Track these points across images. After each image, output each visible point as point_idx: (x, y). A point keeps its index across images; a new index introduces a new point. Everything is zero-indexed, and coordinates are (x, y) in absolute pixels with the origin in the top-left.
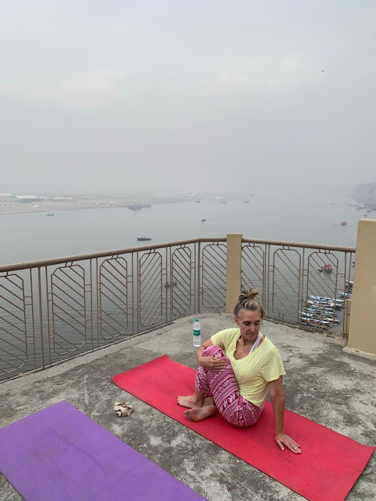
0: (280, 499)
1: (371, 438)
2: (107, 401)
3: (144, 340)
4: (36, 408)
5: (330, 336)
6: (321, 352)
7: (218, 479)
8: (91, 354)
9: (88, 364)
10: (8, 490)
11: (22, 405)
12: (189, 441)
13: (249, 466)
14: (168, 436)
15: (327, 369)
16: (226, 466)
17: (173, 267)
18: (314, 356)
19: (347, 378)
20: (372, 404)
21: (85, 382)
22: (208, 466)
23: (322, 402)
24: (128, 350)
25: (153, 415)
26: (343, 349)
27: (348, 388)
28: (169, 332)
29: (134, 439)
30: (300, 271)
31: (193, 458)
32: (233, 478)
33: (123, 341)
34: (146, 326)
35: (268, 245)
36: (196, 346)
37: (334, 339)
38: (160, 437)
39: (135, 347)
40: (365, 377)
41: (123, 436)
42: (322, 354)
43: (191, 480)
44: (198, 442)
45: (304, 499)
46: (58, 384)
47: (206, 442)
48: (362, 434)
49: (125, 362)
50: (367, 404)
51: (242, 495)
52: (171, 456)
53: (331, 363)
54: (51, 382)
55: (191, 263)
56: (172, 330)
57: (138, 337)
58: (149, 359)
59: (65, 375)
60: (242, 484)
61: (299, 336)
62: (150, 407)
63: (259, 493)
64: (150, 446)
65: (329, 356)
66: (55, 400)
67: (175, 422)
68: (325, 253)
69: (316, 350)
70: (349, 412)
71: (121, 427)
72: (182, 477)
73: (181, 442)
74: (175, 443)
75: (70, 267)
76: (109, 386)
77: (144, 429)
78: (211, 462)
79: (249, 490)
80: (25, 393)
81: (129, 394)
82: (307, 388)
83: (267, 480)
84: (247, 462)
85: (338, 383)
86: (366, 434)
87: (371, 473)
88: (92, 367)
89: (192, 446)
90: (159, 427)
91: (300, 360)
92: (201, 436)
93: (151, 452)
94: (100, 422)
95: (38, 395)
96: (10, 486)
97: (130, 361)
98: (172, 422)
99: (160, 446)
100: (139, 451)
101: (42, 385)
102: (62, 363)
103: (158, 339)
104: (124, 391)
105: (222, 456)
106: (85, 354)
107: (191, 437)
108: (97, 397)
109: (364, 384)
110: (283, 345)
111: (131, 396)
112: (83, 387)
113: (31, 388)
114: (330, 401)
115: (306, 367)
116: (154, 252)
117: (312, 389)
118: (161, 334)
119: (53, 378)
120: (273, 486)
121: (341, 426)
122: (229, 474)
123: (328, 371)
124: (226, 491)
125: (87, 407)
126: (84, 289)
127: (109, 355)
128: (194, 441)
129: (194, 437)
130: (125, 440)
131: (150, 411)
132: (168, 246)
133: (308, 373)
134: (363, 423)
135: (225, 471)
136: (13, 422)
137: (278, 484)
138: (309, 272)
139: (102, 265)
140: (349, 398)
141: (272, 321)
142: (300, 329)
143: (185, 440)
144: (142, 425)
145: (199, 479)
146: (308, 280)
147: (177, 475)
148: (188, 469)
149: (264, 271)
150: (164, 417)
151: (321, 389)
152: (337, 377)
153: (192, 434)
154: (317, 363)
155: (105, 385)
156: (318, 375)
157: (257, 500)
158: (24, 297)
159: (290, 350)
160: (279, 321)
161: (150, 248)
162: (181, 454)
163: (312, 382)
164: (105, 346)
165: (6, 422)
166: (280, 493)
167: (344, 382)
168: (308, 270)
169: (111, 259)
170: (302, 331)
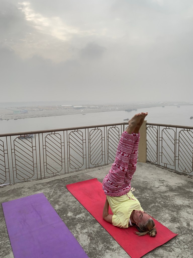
0: (112, 248)
1: (180, 230)
2: (59, 195)
4: (30, 194)
5: (190, 178)
6: (180, 185)
7: (89, 234)
8: (64, 175)
9: (60, 179)
10: (3, 223)
11: (26, 192)
12: (85, 217)
13: (106, 232)
14: (77, 213)
15: (178, 194)
16: (96, 230)
17: (108, 137)
18: (175, 186)
19: (187, 199)
21: (55, 186)
22: (87, 228)
23: (164, 209)
24: (81, 175)
25: (75, 203)
27: (184, 204)
28: (105, 169)
29: (61, 212)
30: (175, 140)
31: (82, 224)
32: (95, 235)
35: (159, 126)
37: (192, 179)
38: (73, 213)
39: (85, 174)
41: (58, 210)
42: (180, 186)
43: (76, 232)
44: (89, 217)
45: (124, 251)
46: (44, 186)
47: (92, 218)
48: (176, 228)
49: (77, 180)
50: (190, 214)
51: (95, 243)
52: (73, 221)
53: (182, 191)
54: (41, 185)
55: (119, 135)
56: (107, 168)
57: (89, 170)
58: (88, 179)
59: (48, 183)
60: (98, 238)
61: (173, 176)
62: (76, 200)
63: (104, 244)
64: (66, 216)
65: (184, 188)
66: (39, 192)
67: (84, 208)
68: (187, 131)
69: (178, 184)
70: (176, 216)
71: (59, 206)
73: (81, 216)
74: (78, 216)
76: (64, 189)
78: (89, 227)
79: (100, 242)
80: (29, 188)
81: (70, 193)
82: (160, 201)
83: (111, 239)
84: (106, 230)
85: (179, 201)
86: (179, 228)
87: (169, 246)
88: (61, 181)
89: (85, 219)
90: (75, 209)
91: (165, 188)
92: (91, 215)
93: (65, 218)
94: (52, 203)
95: (34, 189)
96: (5, 222)
97: (79, 179)
98: (82, 208)
99: (71, 216)
100: (61, 217)
101: (37, 186)
102: (50, 178)
103: (98, 172)
104: (69, 192)
105: (96, 225)
106: (61, 175)
108: (56, 193)
110: (161, 180)
111: (71, 194)
112: (53, 188)
113: (33, 186)
114: (169, 209)
115: (166, 192)
116: (97, 129)
117: (162, 202)
118: (100, 169)
119: (43, 183)
120: (112, 242)
121: (167, 222)
122: (95, 233)
123: (178, 195)
124: (89, 240)
125: (50, 197)
126: (61, 144)
127: (72, 176)
128: (87, 217)
129: (88, 215)
132: (105, 126)
133: (166, 194)
134: (181, 222)
135: (93, 232)
136: (19, 198)
137: (116, 242)
138: (179, 141)
139: (70, 134)
140: (181, 209)
141: (161, 168)
142: (175, 172)
143: (83, 216)
144: (68, 207)
145: (80, 233)
146: (179, 145)
147: (71, 230)
148: (77, 228)
149: (157, 140)
150: (80, 205)
151: (168, 203)
152: (181, 198)
153: (88, 214)
154: (174, 190)
155: (62, 189)
156: (171, 196)
157: (101, 246)
158: (32, 146)
159: (163, 183)
160: (165, 168)
161: (95, 127)
162: (78, 221)
163: (165, 199)
164: (71, 172)
165: (16, 198)
166: (114, 246)
167: (184, 201)
168: (179, 140)
169: (75, 131)
170: (175, 174)
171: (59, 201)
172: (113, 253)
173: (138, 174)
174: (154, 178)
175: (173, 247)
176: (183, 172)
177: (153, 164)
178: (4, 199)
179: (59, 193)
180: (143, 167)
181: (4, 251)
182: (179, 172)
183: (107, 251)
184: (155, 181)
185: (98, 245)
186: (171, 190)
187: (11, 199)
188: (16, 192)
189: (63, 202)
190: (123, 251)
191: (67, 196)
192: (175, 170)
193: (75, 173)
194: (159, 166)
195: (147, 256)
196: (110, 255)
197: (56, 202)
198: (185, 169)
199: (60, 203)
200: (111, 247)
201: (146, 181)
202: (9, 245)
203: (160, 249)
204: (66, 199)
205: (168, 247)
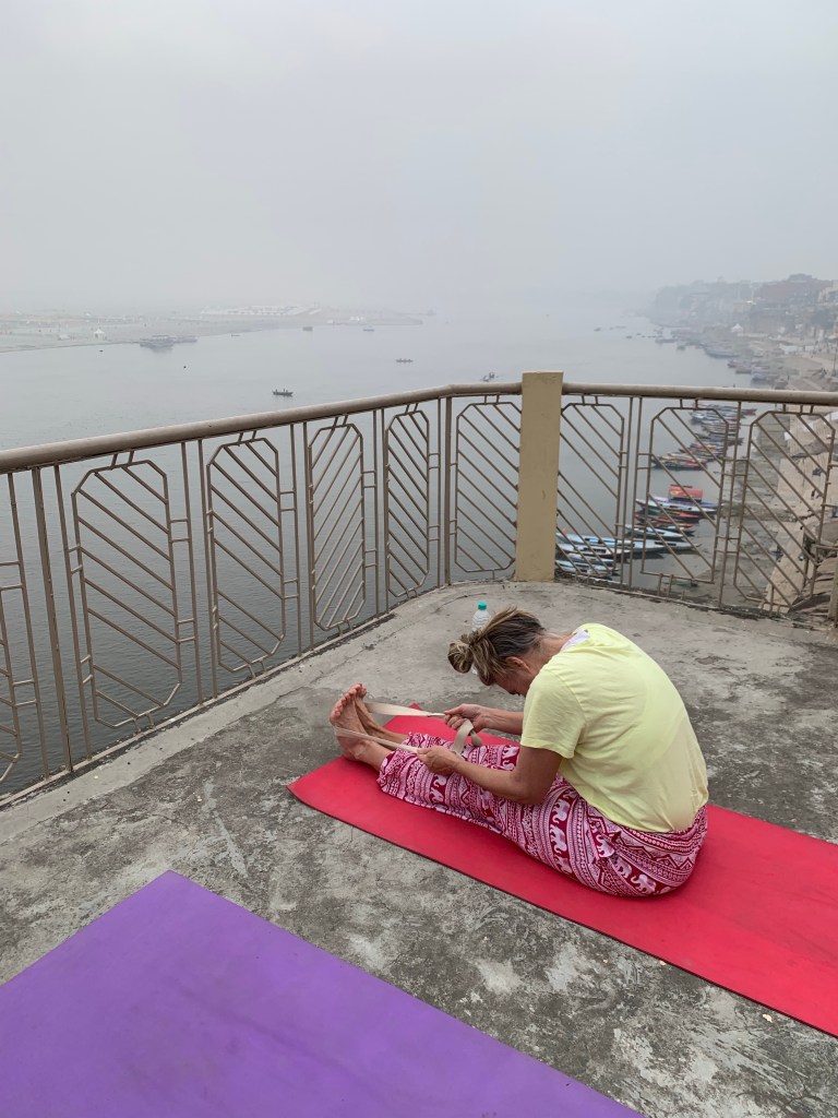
2: (301, 858)
3: (333, 665)
4: (88, 905)
5: (802, 627)
6: (799, 667)
7: (744, 1086)
8: (201, 716)
9: (199, 747)
11: (39, 899)
12: (593, 964)
13: (808, 1029)
14: (531, 958)
16: (745, 1038)
17: (388, 468)
18: (790, 679)
21: (212, 803)
22: (692, 1048)
24: (300, 697)
25: (453, 891)
28: (392, 639)
29: (432, 979)
31: (634, 1022)
33: (278, 673)
34: (330, 629)
35: (636, 400)
38: (509, 964)
39: (317, 687)
41: (395, 970)
42: (803, 672)
43: (667, 1103)
44: (623, 966)
46: (134, 819)
47: (645, 963)
49: (307, 733)
52: (569, 1026)
54: (107, 815)
55: (429, 455)
56: (399, 635)
57: (317, 659)
59: (142, 788)
60: (820, 1095)
61: (725, 631)
64: (491, 998)
65: (824, 677)
66: (141, 873)
67: (529, 906)
68: (800, 414)
69: (782, 662)
71: (378, 942)
72: (636, 1096)
73: (576, 974)
75: (124, 467)
76: (288, 809)
77: (448, 941)
78: (694, 1030)
81: (356, 831)
84: (795, 1019)
88: (217, 757)
89: (615, 983)
90: (491, 930)
91: (761, 693)
92: (622, 947)
93: (504, 1019)
94: (306, 932)
95: (79, 858)
97: (318, 728)
98: (521, 909)
99: (521, 992)
100: (466, 1019)
101: (80, 827)
102: (122, 751)
103: (370, 661)
104: (338, 823)
105: (714, 1006)
106: (183, 720)
107: (596, 953)
108: (265, 848)
110: (697, 655)
111: (365, 836)
112: (211, 820)
113: (51, 838)
115: (787, 712)
116: (344, 425)
118: (372, 648)
119: (108, 799)
122: (766, 1066)
125: (247, 887)
126: (168, 533)
127: (251, 715)
128: (611, 965)
129: (606, 951)
130: (407, 985)
131: (440, 880)
132: (379, 408)
133: (801, 726)
135: (751, 1058)
138: (748, 465)
139: (213, 461)
142: (722, 610)
144: (438, 930)
145: (690, 1098)
146: (745, 487)
147: (618, 1092)
148: (639, 1065)
150: (491, 894)
153: (596, 943)
154: (807, 698)
155: (276, 809)
156: (829, 729)
159: (724, 669)
161: (334, 413)
162: (595, 1014)
163: (826, 750)
168: (747, 461)
169: (237, 444)
170: (727, 617)
171: (332, 904)
182: (736, 608)
184: (687, 667)
189: (376, 905)
191: (354, 855)
193: (260, 695)
194: (628, 590)
198: (774, 588)
199: (362, 914)
204: (366, 875)
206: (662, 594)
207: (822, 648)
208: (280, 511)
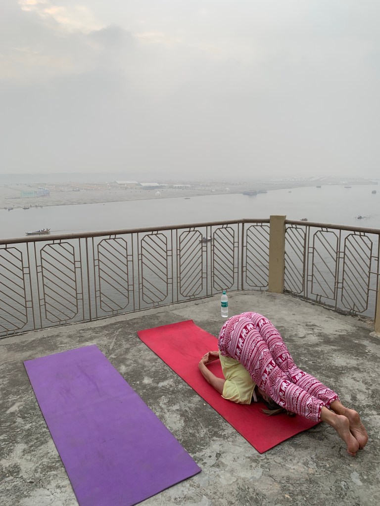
0: (223, 434)
2: (126, 349)
3: (181, 307)
4: (72, 347)
5: (362, 320)
6: (344, 333)
7: (181, 413)
8: (131, 314)
9: (126, 321)
11: (64, 344)
12: (173, 385)
13: (212, 409)
14: (159, 379)
15: (339, 348)
16: (193, 406)
17: (214, 245)
18: (335, 336)
19: (354, 358)
20: (363, 382)
21: (117, 334)
22: (178, 404)
24: (164, 314)
25: (156, 363)
26: (370, 333)
27: (348, 366)
28: (207, 303)
29: (132, 377)
30: (337, 253)
31: (170, 396)
32: (193, 415)
33: (163, 306)
34: (186, 297)
35: (308, 227)
36: (223, 316)
37: (365, 323)
38: (153, 379)
39: (170, 312)
40: (374, 358)
41: (125, 374)
42: (344, 335)
43: (160, 410)
44: (180, 386)
46: (97, 333)
47: (187, 387)
49: (156, 323)
50: (358, 381)
51: (193, 427)
52: (154, 393)
53: (347, 343)
54: (92, 331)
55: (234, 242)
56: (210, 302)
57: (177, 305)
58: (177, 322)
59: (104, 327)
60: (198, 419)
61: (331, 318)
62: (157, 357)
63: (208, 427)
64: (141, 383)
65: (350, 338)
66: (88, 344)
67: (171, 370)
68: (360, 236)
69: (339, 331)
70: (334, 384)
71: (127, 368)
72: (154, 407)
73: (166, 384)
74: (161, 384)
76: (134, 338)
77: (143, 371)
78: (183, 401)
79: (201, 425)
80: (70, 336)
81: (146, 346)
82: (307, 361)
83: (221, 420)
84: (211, 406)
85: (340, 360)
88: (128, 324)
89: (174, 388)
90: (156, 372)
91: (316, 338)
92: (185, 383)
93: (140, 387)
94: (113, 362)
95: (78, 339)
96: (33, 392)
97: (161, 322)
98: (168, 370)
99: (149, 384)
100: (131, 386)
101: (84, 332)
102: (105, 318)
103: (194, 308)
104: (143, 344)
105: (194, 399)
106: (127, 314)
107: (177, 382)
108: (120, 345)
109: (369, 364)
110: (309, 324)
112: (114, 337)
113: (76, 333)
114: (321, 373)
115: (317, 344)
116: (194, 231)
117: (311, 362)
118: (198, 304)
119: (95, 328)
120: (223, 425)
122: (192, 412)
123: (339, 350)
124: (182, 421)
125: (109, 351)
126: (127, 258)
127: (146, 316)
128: (177, 385)
130: (125, 376)
131: (155, 360)
132: (209, 226)
133: (317, 349)
135: (190, 409)
136: (53, 354)
137: (228, 425)
138: (345, 254)
139: (143, 239)
140: (343, 373)
141: (310, 302)
142: (335, 311)
143: (171, 383)
144: (143, 369)
145: (166, 411)
146: (344, 262)
147: (151, 405)
148: (161, 403)
149: (305, 253)
150: (164, 366)
151: (320, 363)
152: (344, 356)
153: (179, 380)
154: (332, 342)
155: (131, 338)
156: (326, 352)
157: (203, 432)
158: (75, 262)
159: (313, 329)
160: (317, 303)
161: (190, 227)
162: (162, 392)
163: (315, 357)
164: (146, 309)
165: (48, 353)
166: (226, 431)
167: (348, 361)
168: (344, 252)
169: (152, 235)
170: (335, 313)
171: (126, 359)
172: (223, 442)
173: (268, 314)
174: (296, 321)
175: (325, 433)
176: (349, 310)
177: (296, 295)
178: (27, 354)
179: (126, 345)
180: (277, 301)
181: (37, 439)
182: (342, 311)
183: (215, 438)
184: (299, 326)
185: (198, 430)
186: (327, 341)
187: (40, 354)
188: (47, 343)
189: (134, 361)
190: (241, 439)
191: (140, 351)
192: (336, 307)
193: (152, 311)
194: (306, 299)
195: (281, 446)
196: (220, 445)
197: (123, 361)
198: (354, 304)
199: (128, 362)
200: (220, 432)
201: (282, 325)
202: (45, 429)
203: (304, 435)
204: (138, 355)
205: (318, 432)
206: (317, 302)
207: (364, 329)
208: (167, 256)
